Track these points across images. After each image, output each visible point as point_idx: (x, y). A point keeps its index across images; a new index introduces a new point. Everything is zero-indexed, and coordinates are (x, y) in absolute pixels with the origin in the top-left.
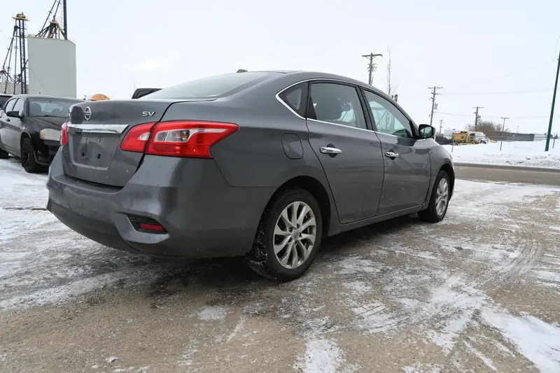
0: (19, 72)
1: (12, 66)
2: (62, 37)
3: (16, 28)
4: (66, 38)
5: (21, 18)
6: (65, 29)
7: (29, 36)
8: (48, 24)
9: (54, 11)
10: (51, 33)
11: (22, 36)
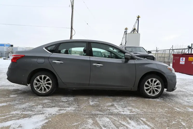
0: (124, 44)
1: (123, 43)
2: (136, 32)
3: (125, 32)
4: (138, 32)
5: (126, 29)
6: (138, 30)
7: (128, 34)
8: (133, 29)
9: (135, 25)
10: (133, 32)
11: (126, 34)
